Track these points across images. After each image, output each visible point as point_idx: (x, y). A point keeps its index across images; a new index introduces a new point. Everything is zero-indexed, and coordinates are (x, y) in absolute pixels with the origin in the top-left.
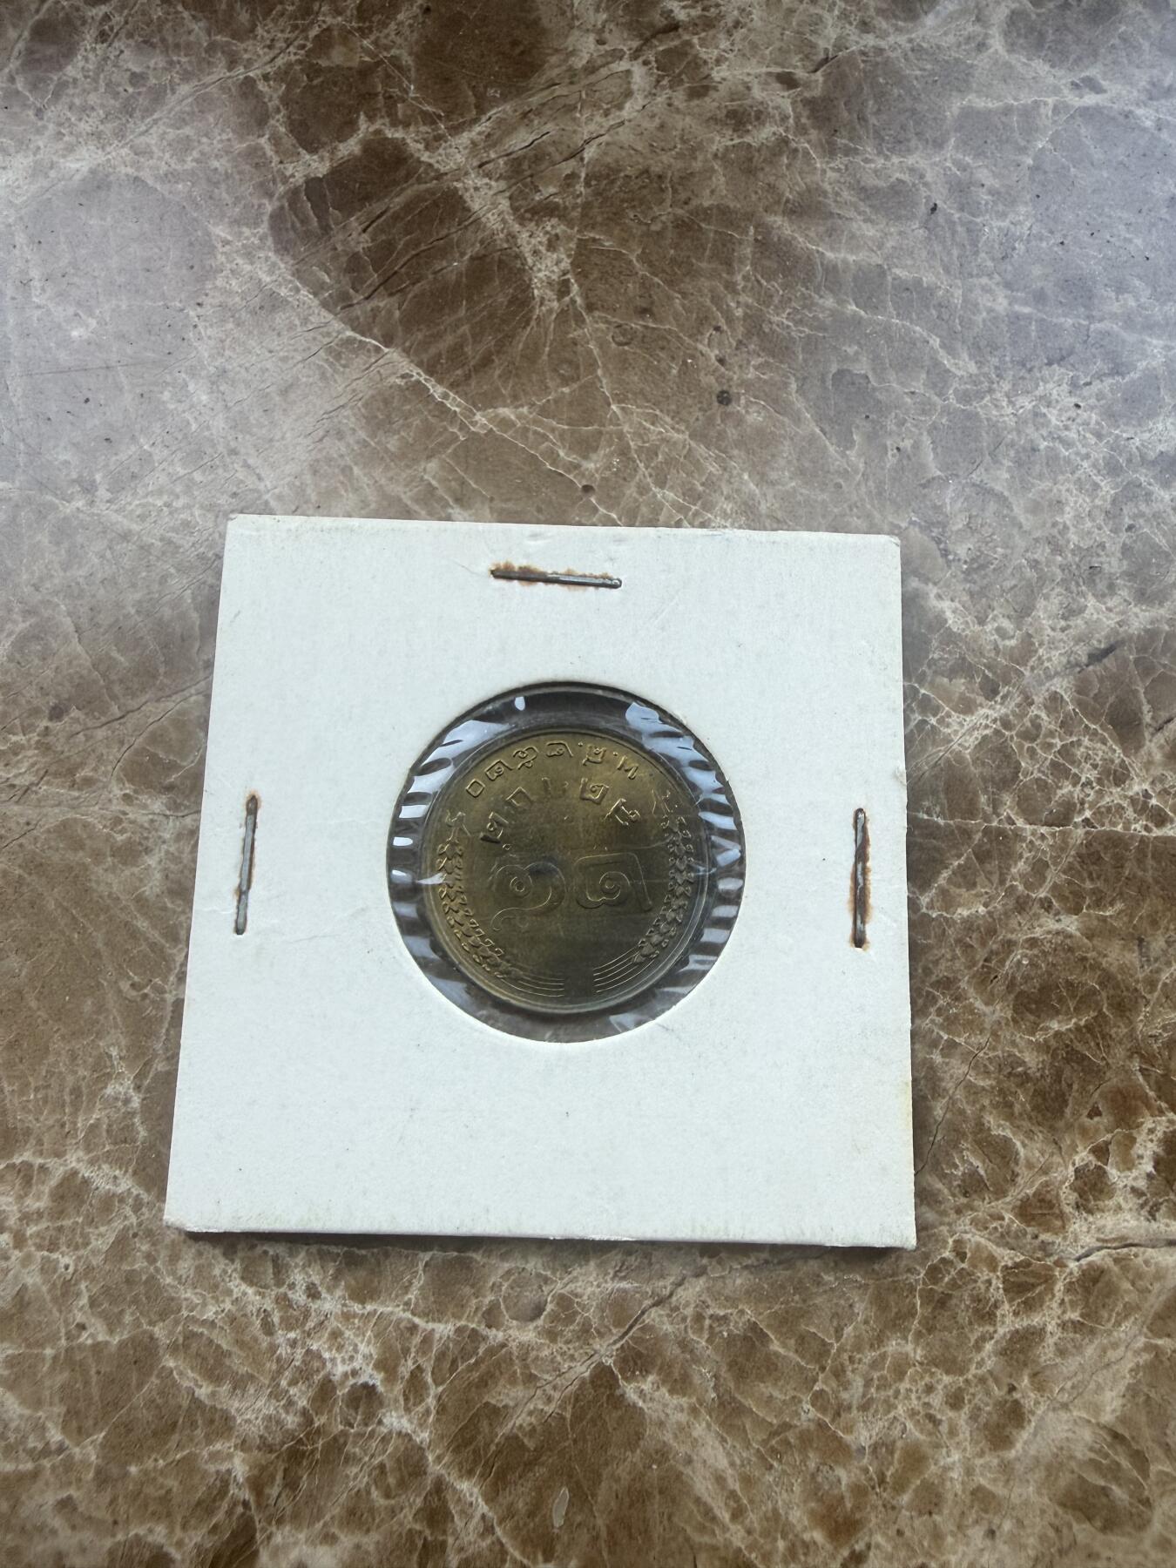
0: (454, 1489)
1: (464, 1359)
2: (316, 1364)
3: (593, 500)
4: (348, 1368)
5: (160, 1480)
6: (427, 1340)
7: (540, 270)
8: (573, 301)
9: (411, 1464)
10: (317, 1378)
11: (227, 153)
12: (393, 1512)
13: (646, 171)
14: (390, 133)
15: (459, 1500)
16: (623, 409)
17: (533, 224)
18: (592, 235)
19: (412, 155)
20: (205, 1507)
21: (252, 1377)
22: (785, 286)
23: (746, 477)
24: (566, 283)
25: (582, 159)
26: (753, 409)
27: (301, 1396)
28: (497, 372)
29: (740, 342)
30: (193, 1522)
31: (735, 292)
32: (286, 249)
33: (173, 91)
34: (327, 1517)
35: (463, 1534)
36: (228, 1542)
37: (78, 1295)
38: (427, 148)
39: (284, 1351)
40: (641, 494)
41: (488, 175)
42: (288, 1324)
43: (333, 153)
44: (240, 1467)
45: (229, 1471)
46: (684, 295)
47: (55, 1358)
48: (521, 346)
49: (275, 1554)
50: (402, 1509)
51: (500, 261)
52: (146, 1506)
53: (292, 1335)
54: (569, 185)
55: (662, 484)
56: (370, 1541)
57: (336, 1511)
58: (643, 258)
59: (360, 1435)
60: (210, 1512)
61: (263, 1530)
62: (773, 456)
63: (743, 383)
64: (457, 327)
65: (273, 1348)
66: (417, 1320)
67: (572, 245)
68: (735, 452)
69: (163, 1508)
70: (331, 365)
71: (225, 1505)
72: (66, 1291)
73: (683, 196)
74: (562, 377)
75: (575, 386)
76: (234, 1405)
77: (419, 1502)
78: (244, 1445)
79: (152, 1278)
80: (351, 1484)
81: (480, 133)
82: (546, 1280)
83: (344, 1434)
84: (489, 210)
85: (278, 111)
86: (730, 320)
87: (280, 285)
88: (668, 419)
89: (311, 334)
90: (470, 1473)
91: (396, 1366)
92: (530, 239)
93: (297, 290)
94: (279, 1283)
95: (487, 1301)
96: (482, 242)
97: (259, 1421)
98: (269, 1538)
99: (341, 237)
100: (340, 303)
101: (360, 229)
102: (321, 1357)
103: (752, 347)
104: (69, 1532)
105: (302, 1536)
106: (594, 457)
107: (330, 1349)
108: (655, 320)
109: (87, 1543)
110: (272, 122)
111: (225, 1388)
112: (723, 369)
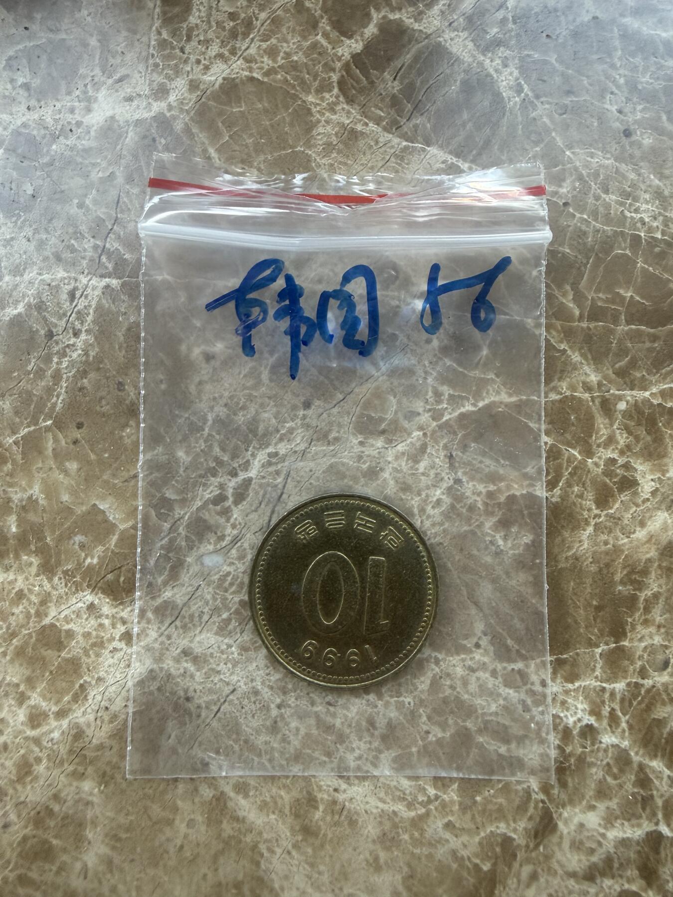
0: (650, 767)
1: (635, 699)
2: (558, 721)
3: (571, 210)
4: (575, 719)
5: (495, 800)
6: (613, 694)
7: (502, 81)
8: (527, 95)
9: (623, 759)
10: (560, 728)
11: (301, 50)
12: (621, 786)
13: (546, 7)
14: (392, 16)
15: (654, 771)
16: (573, 153)
17: (490, 55)
18: (526, 52)
19: (408, 28)
20: (522, 808)
21: (526, 736)
22: (645, 59)
23: (652, 177)
24: (519, 85)
25: (507, 8)
26: (644, 137)
27: (553, 739)
28: (496, 147)
29: (626, 98)
30: (517, 817)
31: (617, 69)
32: (352, 101)
33: (257, 19)
34: (587, 797)
35: (660, 787)
36: (540, 822)
37: (420, 716)
38: (416, 20)
39: (538, 718)
40: (597, 200)
41: (456, 30)
42: (537, 703)
43: (362, 36)
44: (534, 784)
45: (529, 787)
46: (588, 77)
47: (419, 752)
48: (505, 128)
49: (566, 822)
50: (625, 783)
51: (478, 80)
52: (491, 815)
53: (540, 709)
54: (504, 25)
55: (607, 191)
56: (614, 804)
57: (591, 793)
58: (560, 61)
59: (592, 751)
60: (526, 810)
61: (556, 812)
62: (664, 161)
63: (636, 122)
64: (464, 125)
65: (532, 718)
66: (604, 685)
67: (517, 61)
68: (642, 164)
69: (500, 814)
70: (400, 165)
71: (532, 805)
72: (413, 716)
73: (571, 18)
74: (533, 141)
75: (542, 146)
76: (521, 753)
77: (633, 777)
78: (533, 772)
79: (457, 698)
80: (595, 777)
81: (444, 5)
82: (666, 647)
83: (583, 752)
84: (463, 51)
85: (322, 17)
86: (618, 87)
87: (356, 123)
88: (600, 153)
89: (383, 149)
90: (656, 756)
91: (600, 710)
92: (491, 64)
93: (367, 125)
94: (525, 684)
95: (638, 666)
96: (464, 71)
97: (537, 758)
98: (560, 815)
99: (382, 86)
100: (393, 127)
101: (392, 78)
102: (559, 717)
103: (635, 99)
104: (455, 839)
105: (577, 810)
106: (565, 184)
107: (562, 711)
108: (576, 97)
109: (466, 843)
110: (321, 25)
111: (513, 745)
112: (622, 117)
